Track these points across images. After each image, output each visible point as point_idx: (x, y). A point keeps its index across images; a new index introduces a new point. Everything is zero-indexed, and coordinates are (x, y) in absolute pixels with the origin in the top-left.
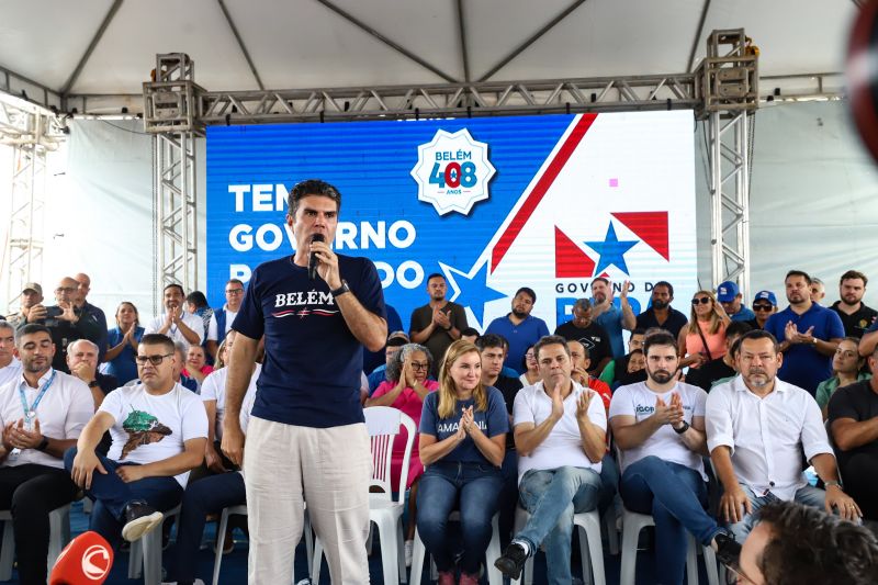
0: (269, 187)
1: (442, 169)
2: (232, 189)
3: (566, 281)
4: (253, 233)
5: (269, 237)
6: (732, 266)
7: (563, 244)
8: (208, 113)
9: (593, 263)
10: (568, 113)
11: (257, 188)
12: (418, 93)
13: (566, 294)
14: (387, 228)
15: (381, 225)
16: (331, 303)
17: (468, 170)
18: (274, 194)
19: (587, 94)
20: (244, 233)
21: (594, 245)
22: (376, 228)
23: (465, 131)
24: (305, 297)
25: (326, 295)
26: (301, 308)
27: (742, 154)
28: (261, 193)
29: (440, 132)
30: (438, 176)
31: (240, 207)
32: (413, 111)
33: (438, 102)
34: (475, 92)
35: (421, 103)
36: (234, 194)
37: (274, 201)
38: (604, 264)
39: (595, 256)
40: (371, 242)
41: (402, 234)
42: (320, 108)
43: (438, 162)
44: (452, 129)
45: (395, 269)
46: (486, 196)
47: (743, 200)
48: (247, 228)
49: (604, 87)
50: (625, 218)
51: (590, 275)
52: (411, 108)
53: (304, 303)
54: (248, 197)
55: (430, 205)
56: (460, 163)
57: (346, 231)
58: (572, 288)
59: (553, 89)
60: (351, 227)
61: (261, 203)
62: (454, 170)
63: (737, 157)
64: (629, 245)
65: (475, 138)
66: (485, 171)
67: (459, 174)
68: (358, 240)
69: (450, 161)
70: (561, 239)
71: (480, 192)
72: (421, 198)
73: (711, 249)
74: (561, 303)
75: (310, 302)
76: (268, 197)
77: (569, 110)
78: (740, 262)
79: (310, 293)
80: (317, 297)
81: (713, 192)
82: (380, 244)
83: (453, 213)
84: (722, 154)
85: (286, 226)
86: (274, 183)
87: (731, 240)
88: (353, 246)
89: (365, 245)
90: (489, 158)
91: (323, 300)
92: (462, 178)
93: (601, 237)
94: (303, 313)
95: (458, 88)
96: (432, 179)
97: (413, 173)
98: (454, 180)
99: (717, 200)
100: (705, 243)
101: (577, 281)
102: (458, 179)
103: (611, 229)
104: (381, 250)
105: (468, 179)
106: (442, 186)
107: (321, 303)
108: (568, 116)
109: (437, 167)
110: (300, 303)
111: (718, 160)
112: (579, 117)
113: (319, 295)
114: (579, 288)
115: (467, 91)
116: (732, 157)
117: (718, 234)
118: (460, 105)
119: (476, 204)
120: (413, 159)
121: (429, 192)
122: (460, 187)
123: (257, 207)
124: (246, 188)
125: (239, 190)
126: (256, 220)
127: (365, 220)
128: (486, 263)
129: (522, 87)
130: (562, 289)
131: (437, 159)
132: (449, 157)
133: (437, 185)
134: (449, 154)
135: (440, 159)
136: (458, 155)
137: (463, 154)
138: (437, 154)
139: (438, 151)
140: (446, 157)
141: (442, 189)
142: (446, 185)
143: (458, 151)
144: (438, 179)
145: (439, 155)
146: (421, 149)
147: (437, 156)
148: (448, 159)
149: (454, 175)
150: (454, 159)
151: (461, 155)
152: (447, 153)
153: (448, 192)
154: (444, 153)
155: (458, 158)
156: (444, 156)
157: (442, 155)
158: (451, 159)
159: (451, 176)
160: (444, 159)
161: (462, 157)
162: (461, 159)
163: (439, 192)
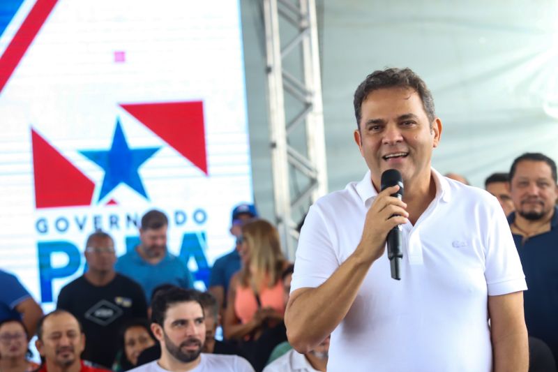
3: (52, 214)
6: (303, 181)
13: (53, 236)
27: (308, 14)
38: (109, 185)
47: (313, 81)
50: (141, 112)
51: (87, 202)
58: (62, 225)
63: (301, 17)
64: (148, 153)
70: (41, 148)
73: (270, 156)
74: (45, 250)
78: (313, 175)
81: (269, 70)
84: (280, 13)
87: (299, 142)
93: (105, 143)
99: (275, 82)
100: (261, 147)
101: (70, 213)
111: (273, 21)
116: (294, 17)
117: (279, 133)
130: (46, 227)
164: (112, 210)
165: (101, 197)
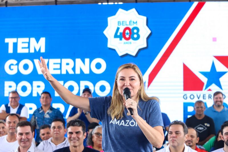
0: (26, 40)
1: (121, 31)
2: (7, 40)
3: (189, 93)
4: (18, 64)
5: (26, 67)
7: (187, 72)
9: (203, 84)
10: (190, 1)
11: (21, 40)
13: (189, 100)
14: (90, 63)
15: (87, 60)
17: (135, 31)
18: (29, 43)
20: (12, 65)
21: (204, 74)
22: (84, 62)
23: (134, 10)
28: (23, 43)
29: (120, 11)
30: (119, 34)
31: (11, 50)
36: (8, 44)
37: (29, 47)
38: (209, 84)
39: (204, 80)
40: (81, 70)
41: (98, 66)
43: (119, 27)
44: (127, 9)
45: (94, 86)
46: (145, 45)
48: (14, 62)
50: (221, 59)
54: (15, 45)
55: (114, 50)
56: (131, 27)
57: (68, 64)
58: (192, 97)
60: (70, 61)
61: (22, 48)
62: (127, 31)
64: (223, 73)
65: (139, 14)
66: (145, 32)
67: (130, 33)
68: (74, 69)
69: (125, 26)
70: (186, 70)
71: (142, 43)
72: (110, 45)
74: (186, 106)
76: (26, 45)
82: (86, 71)
83: (127, 55)
86: (29, 37)
88: (71, 72)
89: (78, 72)
90: (147, 25)
92: (131, 35)
93: (208, 69)
96: (116, 36)
97: (105, 32)
98: (127, 36)
101: (195, 93)
102: (130, 36)
104: (87, 75)
105: (135, 36)
106: (121, 39)
108: (190, 3)
109: (118, 29)
114: (196, 97)
119: (140, 50)
120: (105, 25)
121: (113, 43)
122: (131, 40)
123: (20, 50)
124: (14, 40)
125: (10, 41)
126: (19, 57)
127: (78, 58)
130: (187, 97)
131: (118, 25)
132: (125, 24)
133: (118, 39)
134: (125, 22)
135: (120, 25)
136: (130, 23)
137: (132, 22)
138: (118, 22)
139: (119, 21)
140: (123, 24)
141: (121, 41)
142: (123, 39)
143: (130, 20)
144: (119, 36)
145: (119, 22)
146: (110, 19)
147: (118, 23)
148: (124, 25)
149: (127, 34)
150: (128, 25)
151: (131, 23)
152: (124, 21)
153: (124, 43)
154: (122, 22)
155: (130, 25)
156: (122, 23)
157: (121, 23)
158: (126, 25)
159: (126, 34)
160: (123, 25)
161: (132, 24)
162: (131, 25)
163: (119, 43)
164: (210, 92)
165: (206, 88)
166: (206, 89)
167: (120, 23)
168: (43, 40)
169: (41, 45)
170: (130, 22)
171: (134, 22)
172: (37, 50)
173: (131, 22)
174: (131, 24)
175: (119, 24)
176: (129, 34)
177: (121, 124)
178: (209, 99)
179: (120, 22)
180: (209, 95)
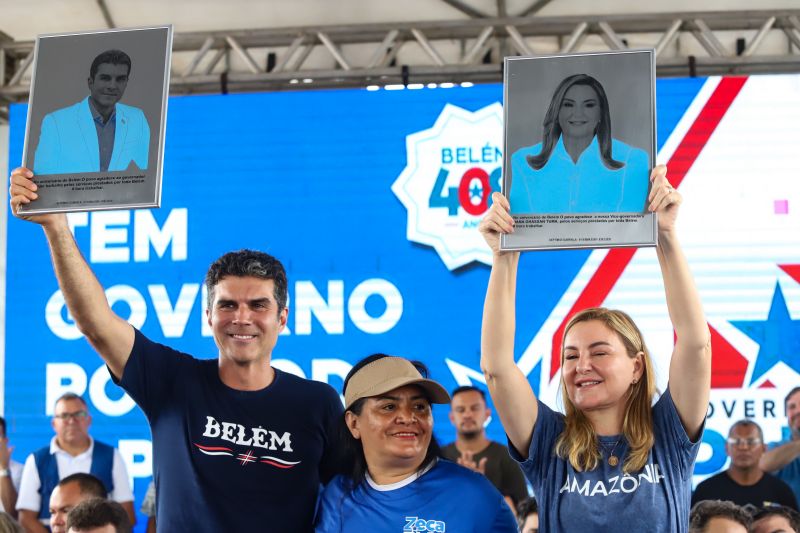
0: (123, 217)
1: (454, 181)
5: (121, 311)
8: (13, 81)
9: (745, 363)
10: (693, 74)
11: (101, 218)
12: (406, 36)
14: (347, 295)
15: (336, 287)
16: (288, 449)
18: (130, 228)
19: (726, 40)
21: (748, 328)
22: (324, 294)
23: (498, 107)
24: (249, 435)
25: (280, 436)
26: (244, 449)
28: (108, 227)
29: (450, 111)
30: (445, 193)
32: (396, 71)
33: (446, 53)
34: (515, 36)
35: (412, 54)
37: (130, 244)
39: (748, 348)
40: (315, 321)
41: (376, 306)
42: (220, 67)
43: (446, 167)
44: (471, 104)
49: (759, 27)
51: (738, 384)
52: (393, 63)
53: (248, 443)
54: (83, 236)
55: (430, 249)
56: (489, 169)
59: (664, 30)
61: (108, 246)
62: (476, 183)
67: (487, 190)
69: (469, 166)
72: (413, 234)
75: (256, 444)
76: (121, 236)
77: (693, 70)
79: (256, 431)
80: (267, 438)
82: (334, 325)
83: (475, 265)
85: (158, 292)
89: (303, 328)
91: (276, 444)
94: (247, 458)
95: (482, 29)
96: (435, 200)
97: (398, 188)
98: (476, 201)
102: (483, 199)
103: (778, 299)
104: (336, 337)
106: (453, 212)
107: (273, 447)
108: (693, 81)
109: (443, 175)
110: (241, 442)
112: (712, 83)
113: (269, 436)
114: (720, 411)
115: (500, 34)
118: (487, 59)
120: (397, 162)
121: (427, 225)
123: (99, 254)
127: (304, 278)
128: (539, 364)
129: (604, 26)
131: (444, 162)
132: (467, 158)
133: (445, 210)
134: (467, 152)
135: (450, 162)
136: (484, 154)
137: (493, 152)
138: (443, 151)
139: (446, 147)
140: (461, 158)
141: (453, 219)
142: (461, 210)
143: (484, 145)
144: (445, 199)
145: (447, 153)
146: (413, 141)
147: (444, 155)
148: (464, 162)
149: (476, 192)
150: (477, 161)
151: (490, 154)
152: (464, 149)
153: (466, 225)
154: (458, 150)
155: (484, 160)
156: (458, 155)
157: (454, 154)
158: (471, 161)
159: (471, 194)
160: (458, 161)
161: (492, 157)
162: (490, 161)
163: (447, 225)
166: (753, 381)
167: (450, 155)
168: (179, 218)
169: (172, 234)
170: (483, 149)
171: (497, 151)
172: (160, 252)
173: (487, 151)
174: (487, 158)
175: (447, 159)
176: (481, 194)
177: (595, 490)
178: (765, 415)
179: (450, 150)
180: (766, 403)
